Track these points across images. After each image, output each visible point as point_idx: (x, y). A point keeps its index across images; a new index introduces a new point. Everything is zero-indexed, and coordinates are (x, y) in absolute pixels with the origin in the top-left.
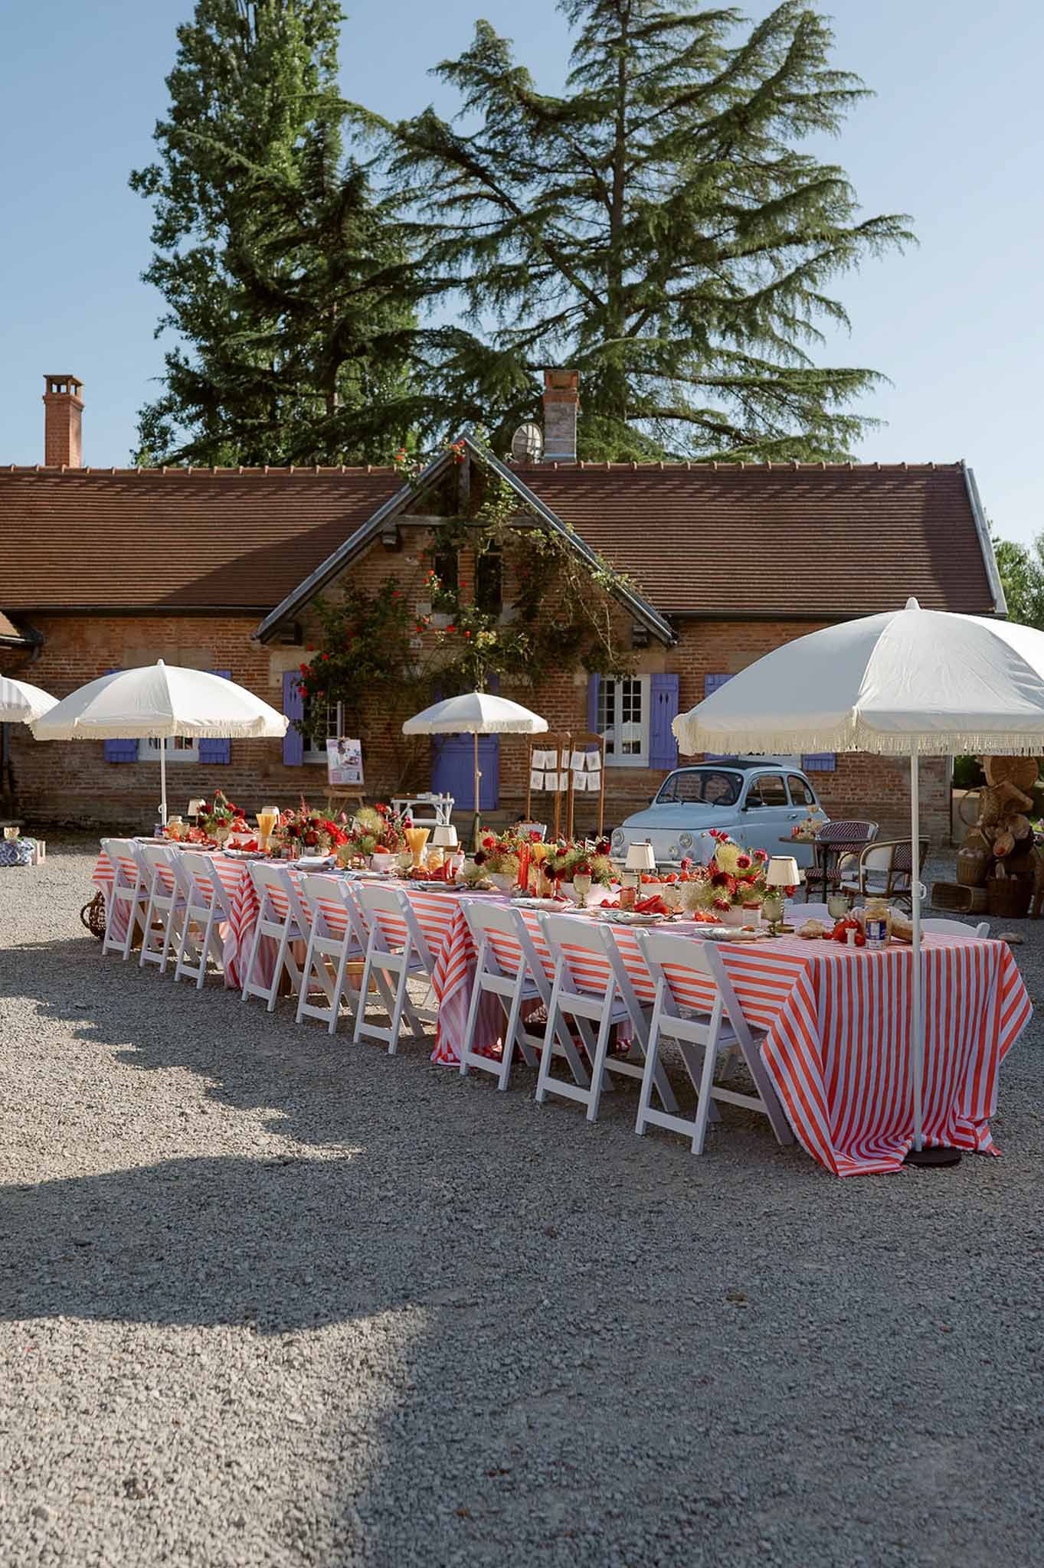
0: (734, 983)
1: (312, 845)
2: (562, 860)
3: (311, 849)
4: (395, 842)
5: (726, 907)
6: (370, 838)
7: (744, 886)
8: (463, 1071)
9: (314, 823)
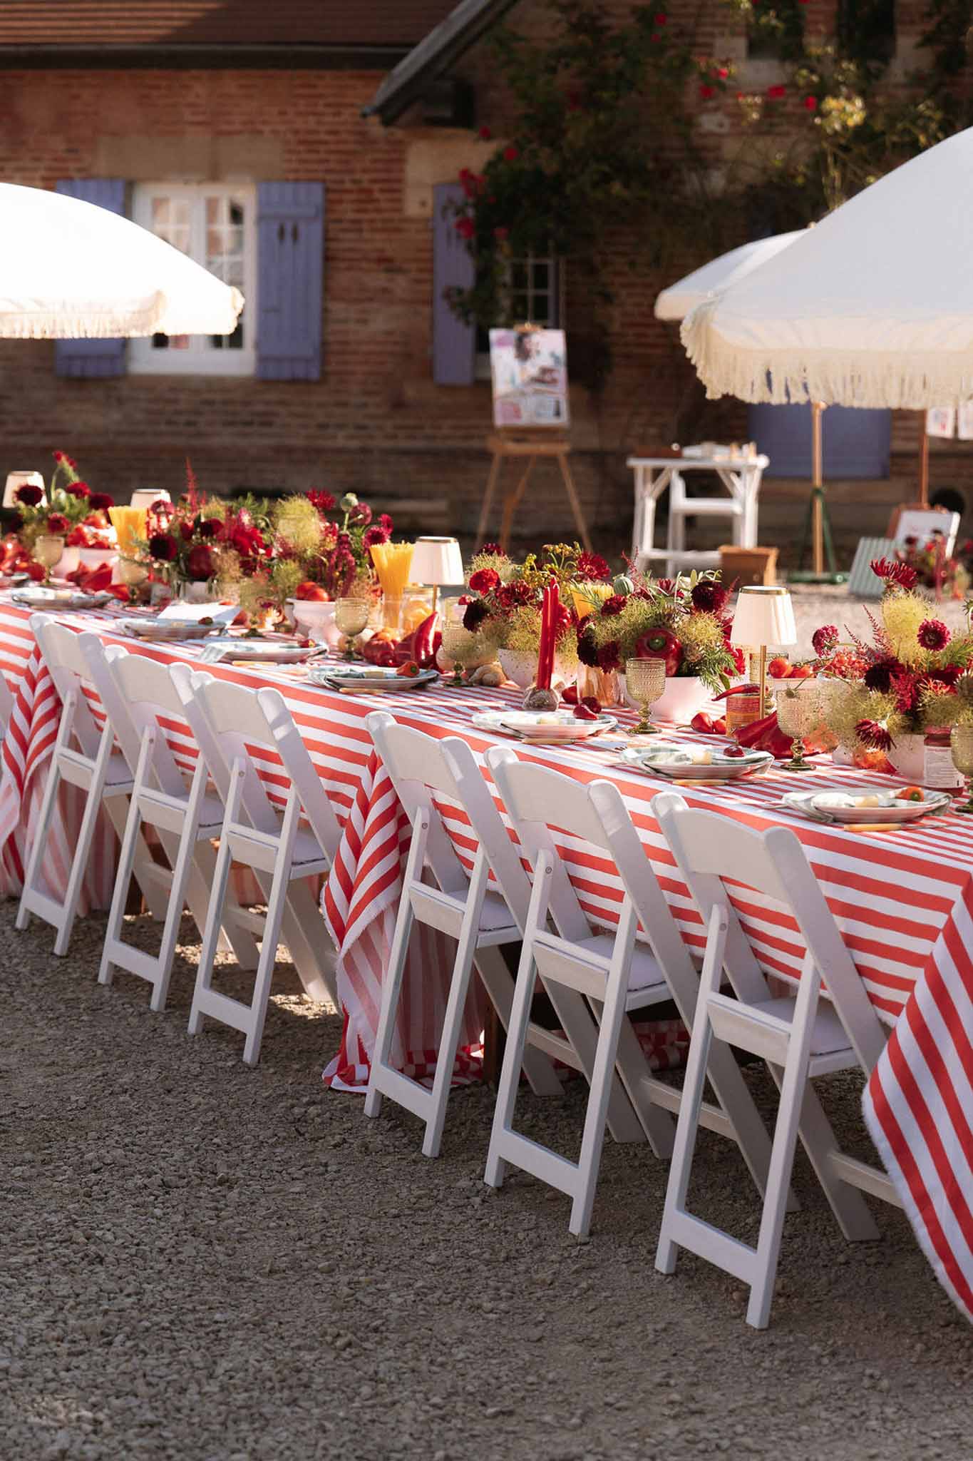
0: (843, 924)
1: (203, 578)
2: (612, 624)
3: (200, 587)
4: (349, 576)
5: (884, 740)
6: (291, 566)
7: (934, 694)
8: (369, 1107)
9: (210, 528)
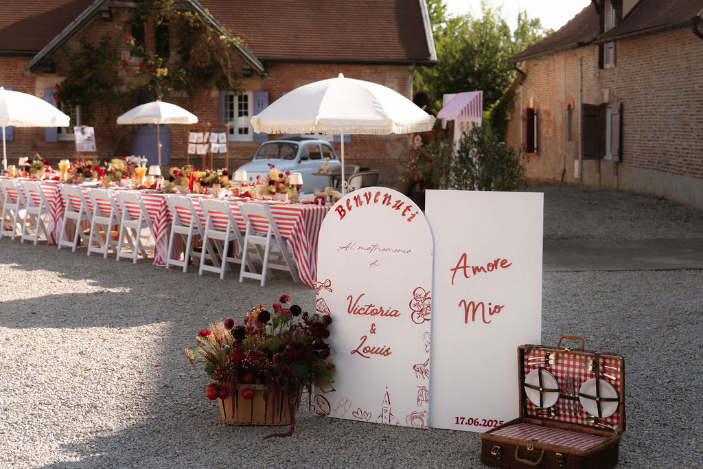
0: (276, 221)
1: (89, 177)
2: (208, 178)
3: (88, 179)
4: (131, 174)
5: (274, 193)
6: (118, 173)
7: (281, 185)
8: (167, 267)
9: (89, 167)
